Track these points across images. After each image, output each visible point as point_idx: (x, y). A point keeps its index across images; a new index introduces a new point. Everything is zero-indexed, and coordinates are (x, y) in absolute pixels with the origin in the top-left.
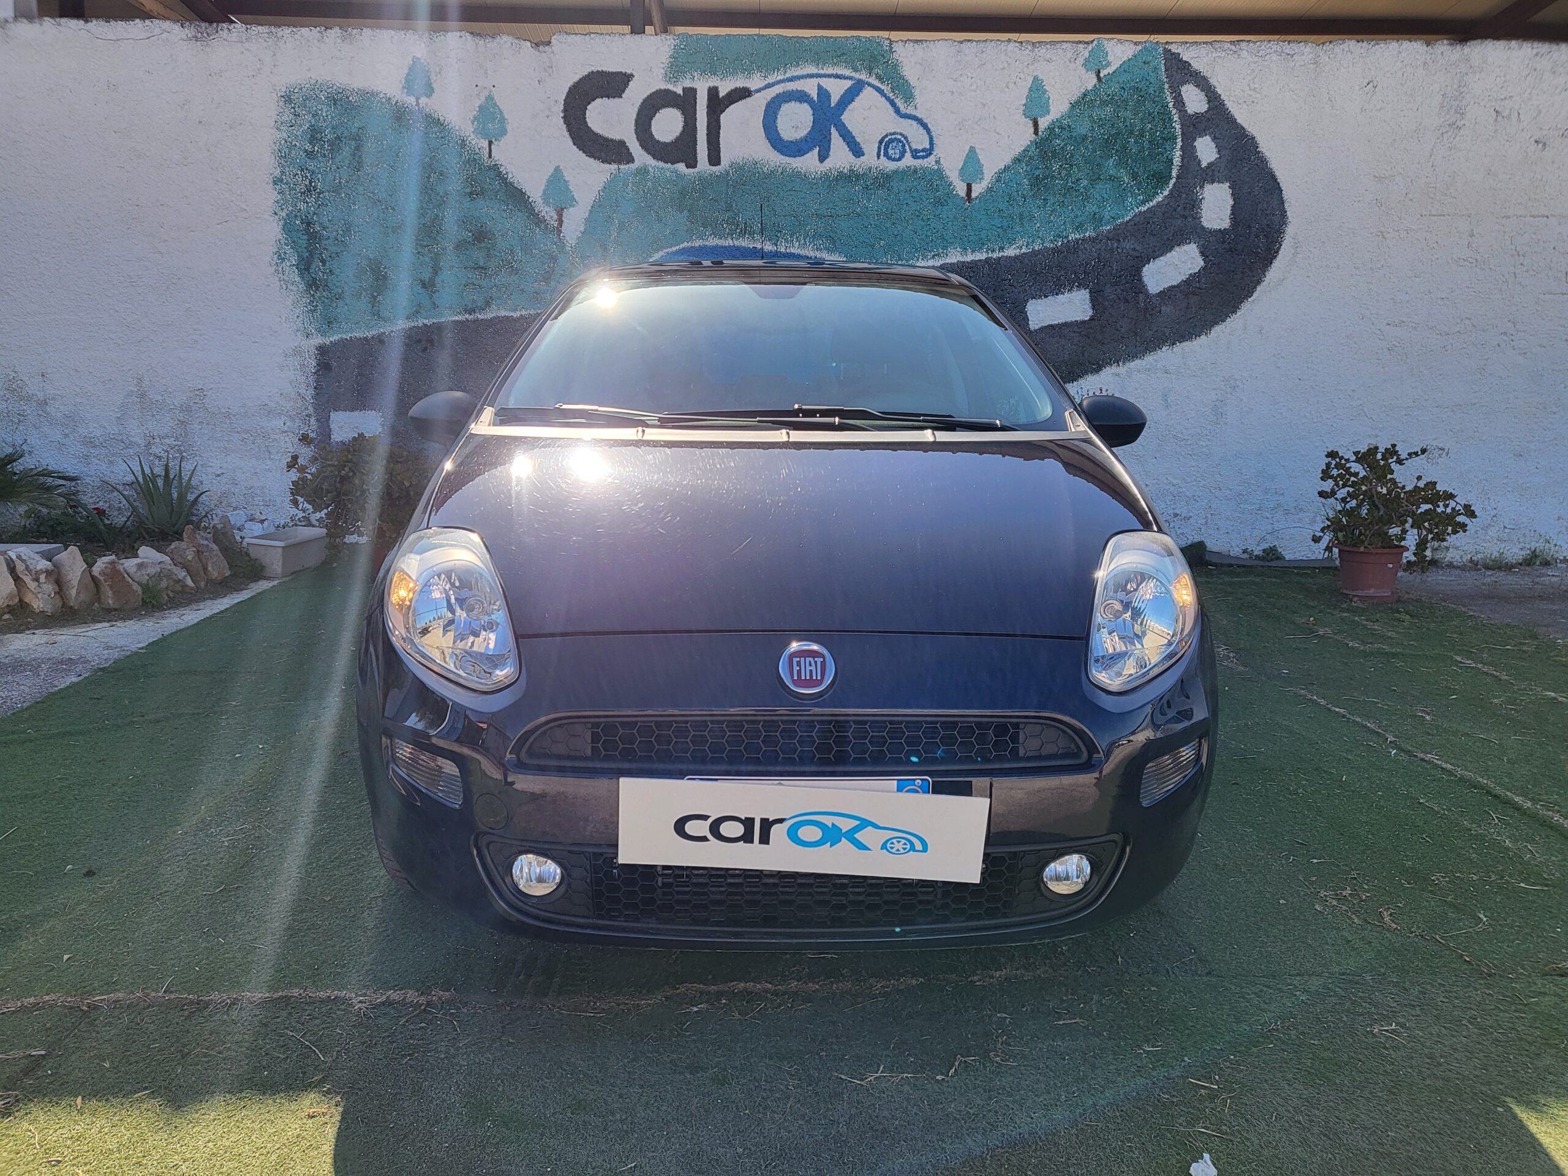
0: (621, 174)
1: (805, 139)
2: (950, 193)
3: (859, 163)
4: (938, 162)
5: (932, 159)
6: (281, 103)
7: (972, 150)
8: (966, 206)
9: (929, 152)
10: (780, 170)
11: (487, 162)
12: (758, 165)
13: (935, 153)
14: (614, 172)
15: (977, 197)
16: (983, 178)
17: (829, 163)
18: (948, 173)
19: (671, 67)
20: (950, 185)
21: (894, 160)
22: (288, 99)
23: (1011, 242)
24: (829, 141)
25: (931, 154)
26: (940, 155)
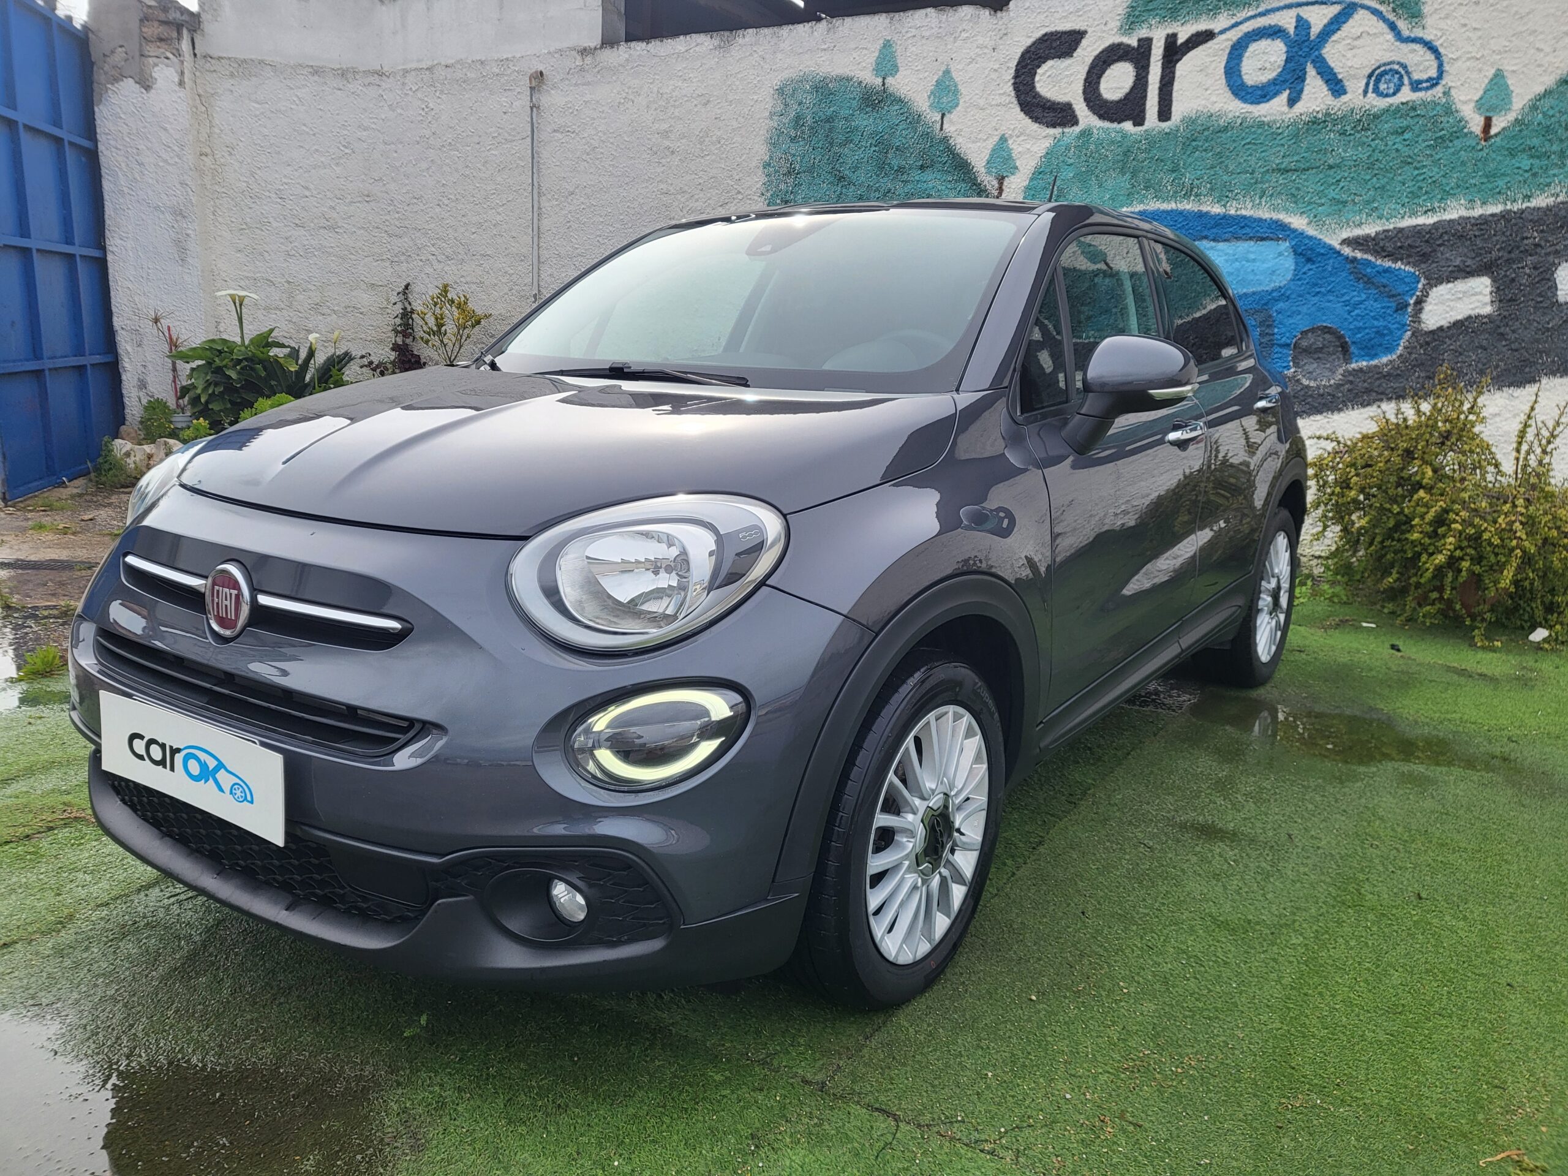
0: (1065, 138)
1: (1274, 82)
2: (1459, 130)
3: (1338, 105)
4: (1446, 93)
5: (1438, 91)
6: (776, 96)
7: (1499, 75)
8: (1480, 147)
9: (1434, 82)
10: (1239, 121)
11: (939, 135)
12: (1214, 118)
13: (1443, 82)
14: (1058, 136)
15: (1499, 133)
16: (1510, 109)
17: (1300, 107)
18: (1459, 106)
19: (1128, 18)
20: (1460, 121)
21: (1387, 96)
22: (781, 91)
23: (1543, 187)
24: (1304, 80)
25: (1437, 84)
26: (1450, 84)
